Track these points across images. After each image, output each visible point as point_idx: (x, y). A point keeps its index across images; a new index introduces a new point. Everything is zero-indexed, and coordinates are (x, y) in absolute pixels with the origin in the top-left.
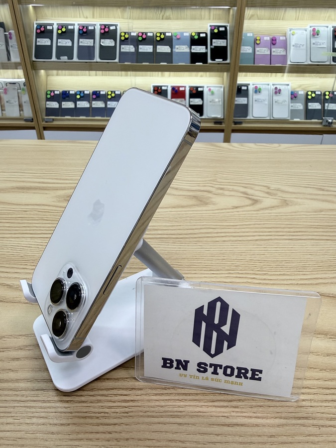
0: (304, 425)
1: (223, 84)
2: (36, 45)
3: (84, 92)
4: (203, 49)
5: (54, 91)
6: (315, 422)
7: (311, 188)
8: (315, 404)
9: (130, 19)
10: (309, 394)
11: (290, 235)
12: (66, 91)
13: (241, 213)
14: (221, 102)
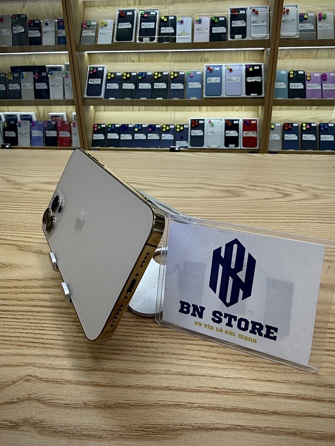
1: (258, 117)
2: (88, 84)
5: (101, 125)
9: (172, 62)
13: (273, 203)
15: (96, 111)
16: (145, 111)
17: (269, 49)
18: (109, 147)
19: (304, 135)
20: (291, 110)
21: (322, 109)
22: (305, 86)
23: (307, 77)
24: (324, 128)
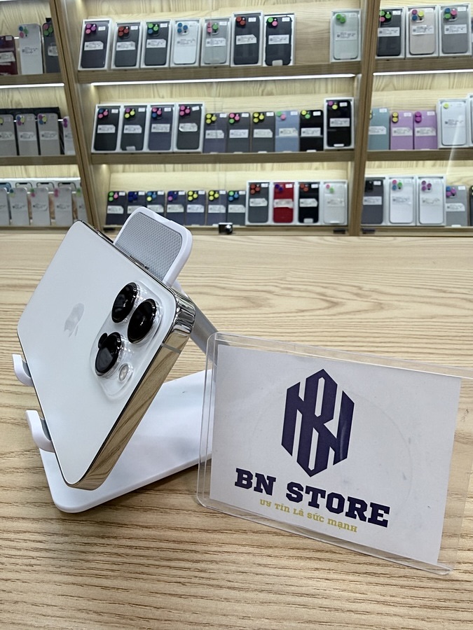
0: (305, 606)
3: (157, 192)
4: (316, 131)
6: (325, 602)
7: (426, 289)
8: (335, 576)
9: (219, 97)
10: (329, 560)
11: (372, 346)
12: (134, 192)
13: (308, 318)
14: (343, 203)
16: (182, 171)
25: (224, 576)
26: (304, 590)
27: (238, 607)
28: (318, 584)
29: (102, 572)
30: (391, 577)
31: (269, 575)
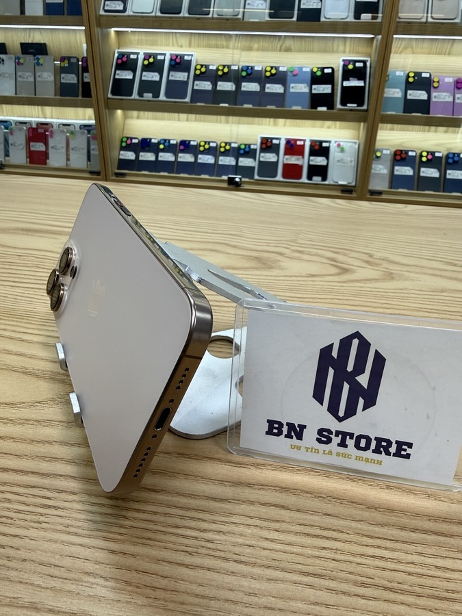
1: (358, 139)
2: (114, 78)
3: (169, 140)
4: (328, 88)
5: (132, 138)
6: (333, 584)
7: (436, 260)
9: (237, 49)
10: (336, 540)
12: (146, 139)
13: (319, 283)
14: (353, 163)
15: (125, 117)
16: (196, 121)
17: (380, 37)
18: (141, 171)
19: (422, 169)
20: (408, 131)
21: (452, 132)
22: (429, 97)
23: (434, 82)
24: (453, 161)
25: (231, 548)
26: (310, 569)
27: (245, 583)
28: (325, 564)
29: (109, 535)
30: (399, 562)
31: (277, 551)
